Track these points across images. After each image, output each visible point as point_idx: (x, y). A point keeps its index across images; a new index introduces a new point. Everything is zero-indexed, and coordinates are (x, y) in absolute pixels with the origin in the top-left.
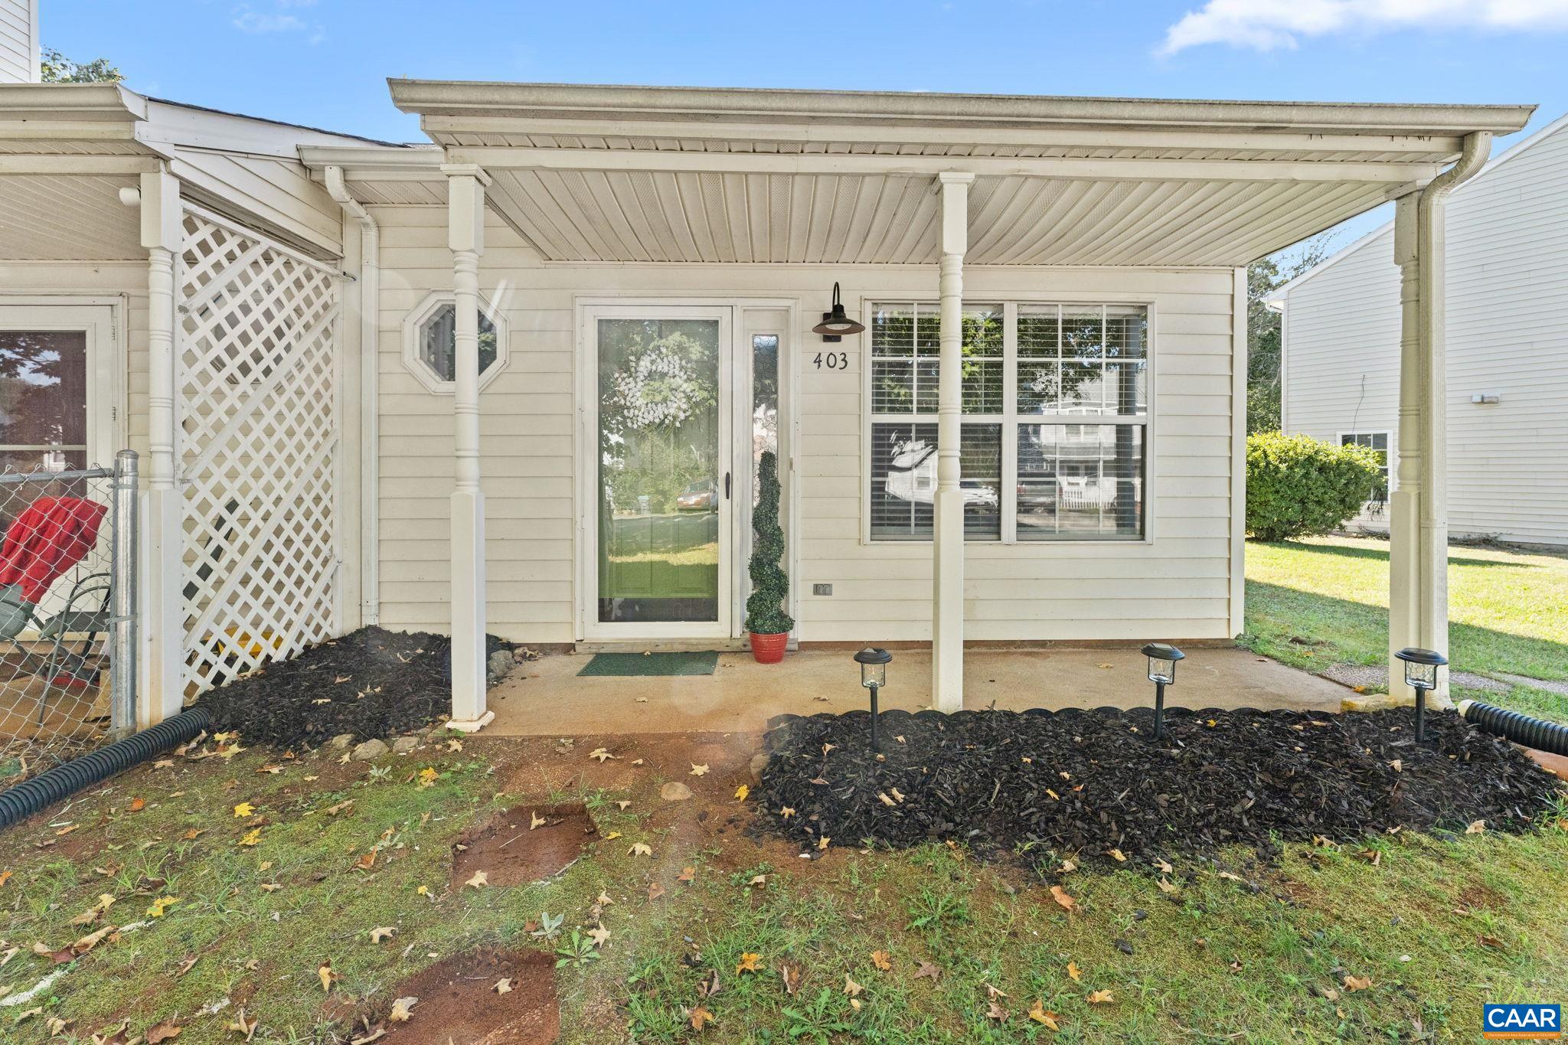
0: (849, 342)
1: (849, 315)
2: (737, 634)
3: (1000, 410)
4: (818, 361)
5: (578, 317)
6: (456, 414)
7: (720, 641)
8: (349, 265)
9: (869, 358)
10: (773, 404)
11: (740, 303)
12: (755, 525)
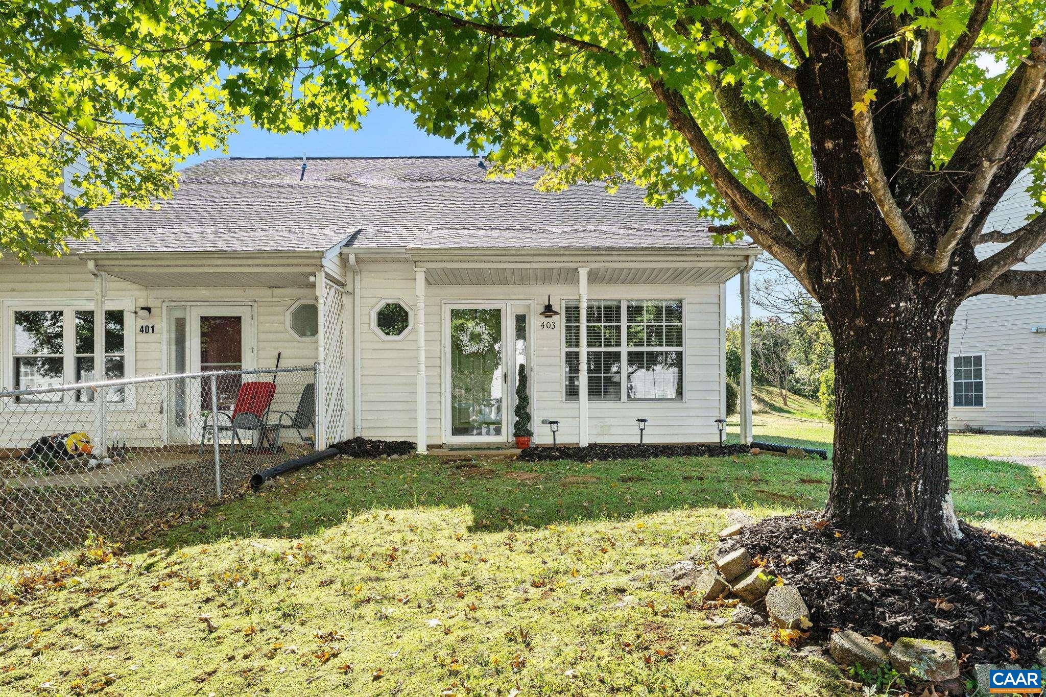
0: (555, 318)
1: (554, 309)
2: (510, 441)
3: (620, 345)
4: (543, 326)
5: (443, 310)
6: (418, 349)
7: (503, 443)
8: (349, 288)
9: (564, 324)
10: (524, 338)
11: (510, 302)
12: (517, 393)
